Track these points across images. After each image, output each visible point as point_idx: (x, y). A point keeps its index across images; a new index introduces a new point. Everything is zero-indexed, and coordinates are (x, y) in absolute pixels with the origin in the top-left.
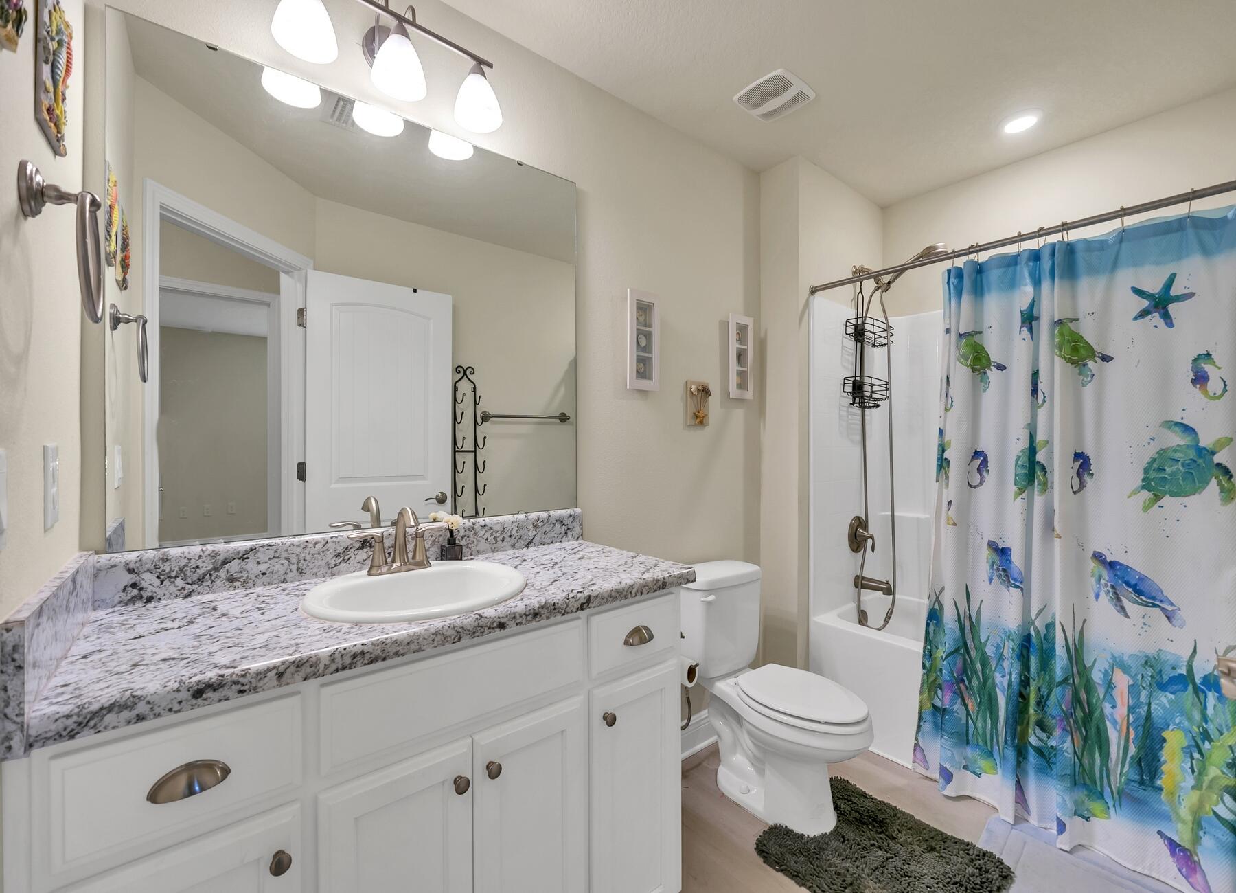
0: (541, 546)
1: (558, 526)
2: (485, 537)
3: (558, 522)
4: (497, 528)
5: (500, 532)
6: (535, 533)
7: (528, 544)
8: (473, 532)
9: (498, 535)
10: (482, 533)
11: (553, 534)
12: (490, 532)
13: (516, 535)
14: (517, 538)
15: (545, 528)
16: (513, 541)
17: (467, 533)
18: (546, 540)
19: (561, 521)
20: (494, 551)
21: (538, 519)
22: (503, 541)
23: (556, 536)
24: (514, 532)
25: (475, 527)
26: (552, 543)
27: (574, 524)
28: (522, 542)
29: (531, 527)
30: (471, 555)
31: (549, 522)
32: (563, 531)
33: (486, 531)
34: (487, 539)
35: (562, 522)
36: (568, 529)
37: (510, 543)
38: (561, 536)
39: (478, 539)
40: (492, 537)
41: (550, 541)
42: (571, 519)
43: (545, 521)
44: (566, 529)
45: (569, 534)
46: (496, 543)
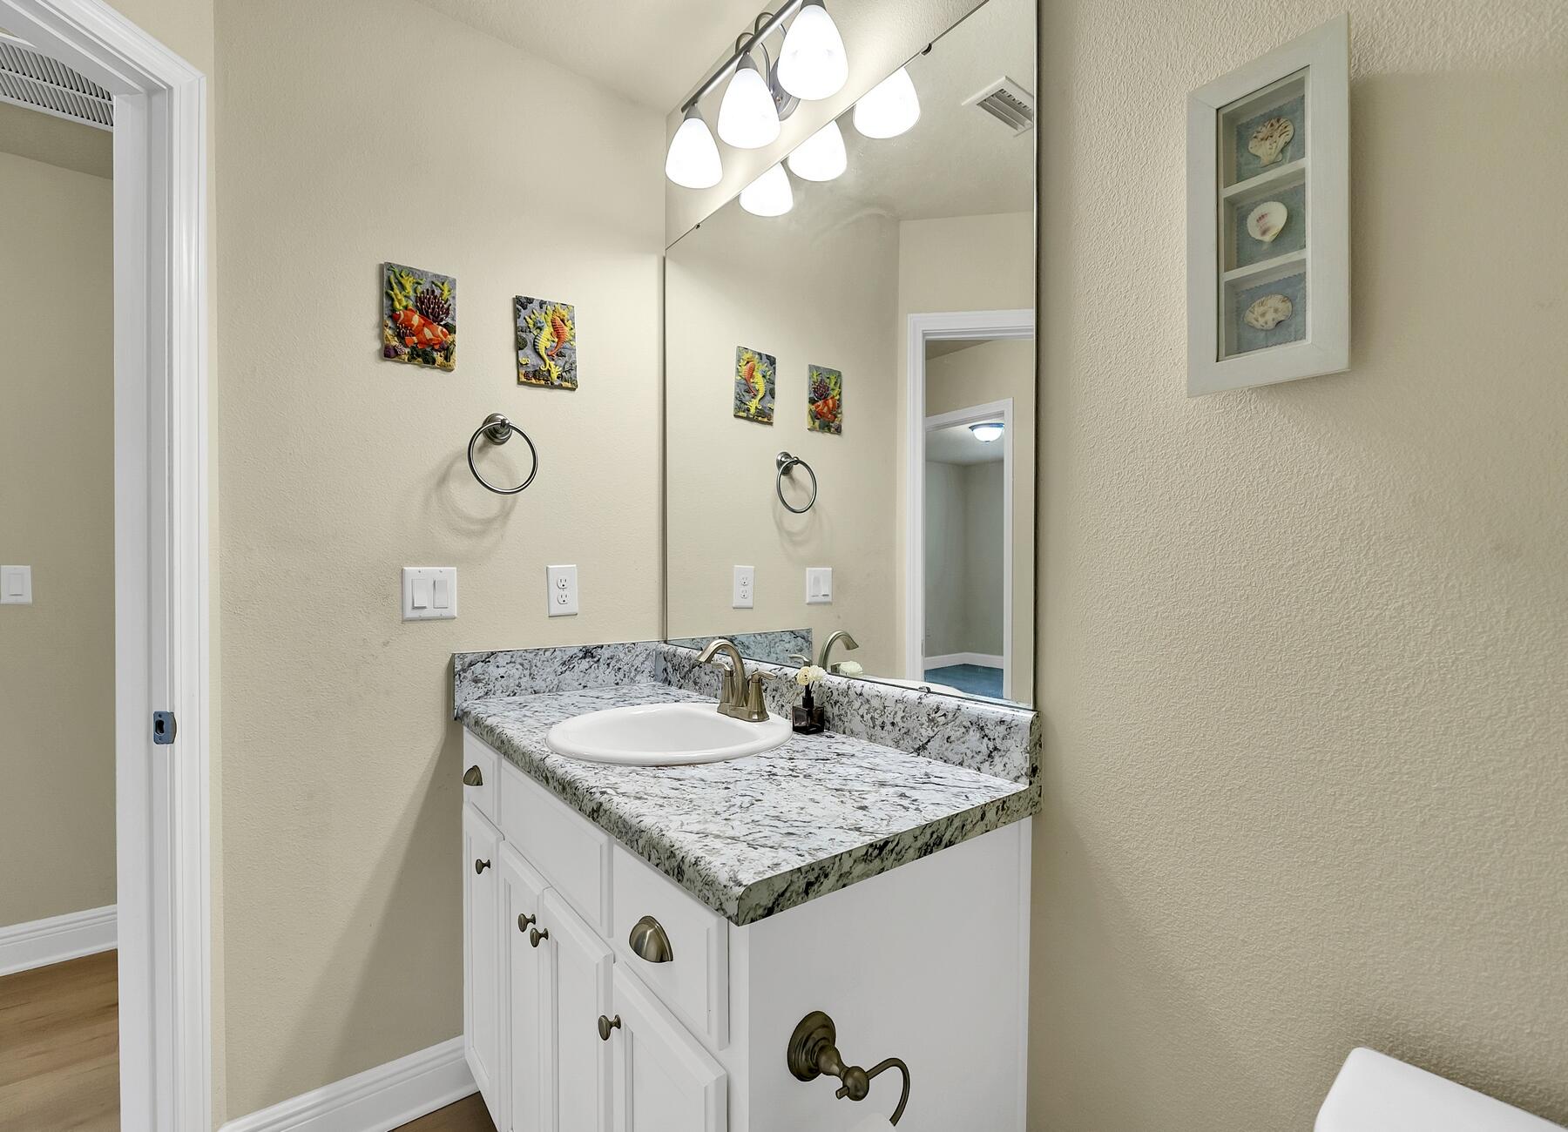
0: (940, 763)
1: (974, 735)
2: (861, 712)
3: (974, 727)
4: (875, 703)
5: (878, 711)
6: (932, 734)
7: (919, 749)
8: (847, 699)
9: (876, 716)
10: (857, 704)
11: (963, 748)
12: (867, 706)
13: (901, 724)
14: (903, 731)
15: (948, 731)
16: (896, 734)
17: (841, 699)
18: (949, 755)
19: (979, 725)
20: (871, 739)
21: (938, 708)
22: (883, 728)
23: (970, 754)
24: (898, 719)
25: (849, 692)
26: (961, 764)
27: (1009, 743)
28: (908, 742)
29: (924, 719)
30: (844, 733)
31: (958, 722)
32: (985, 752)
33: (862, 704)
34: (862, 716)
35: (982, 729)
36: (996, 749)
37: (893, 735)
38: (979, 758)
39: (852, 711)
40: (869, 716)
41: (957, 759)
42: (1002, 729)
43: (950, 716)
44: (991, 747)
45: (997, 759)
46: (874, 728)
